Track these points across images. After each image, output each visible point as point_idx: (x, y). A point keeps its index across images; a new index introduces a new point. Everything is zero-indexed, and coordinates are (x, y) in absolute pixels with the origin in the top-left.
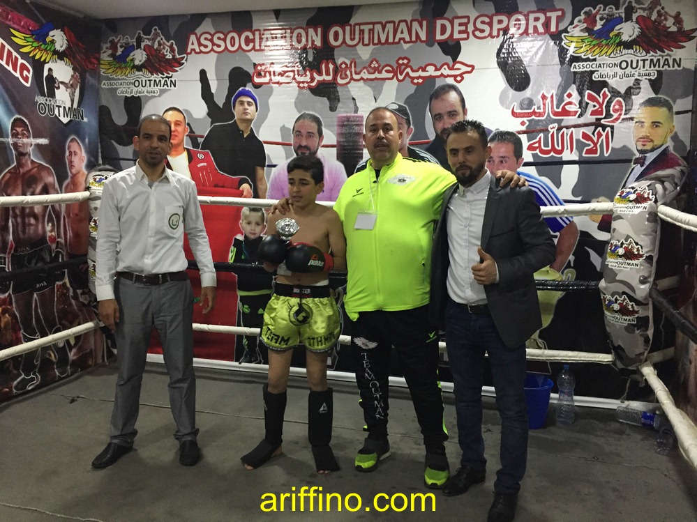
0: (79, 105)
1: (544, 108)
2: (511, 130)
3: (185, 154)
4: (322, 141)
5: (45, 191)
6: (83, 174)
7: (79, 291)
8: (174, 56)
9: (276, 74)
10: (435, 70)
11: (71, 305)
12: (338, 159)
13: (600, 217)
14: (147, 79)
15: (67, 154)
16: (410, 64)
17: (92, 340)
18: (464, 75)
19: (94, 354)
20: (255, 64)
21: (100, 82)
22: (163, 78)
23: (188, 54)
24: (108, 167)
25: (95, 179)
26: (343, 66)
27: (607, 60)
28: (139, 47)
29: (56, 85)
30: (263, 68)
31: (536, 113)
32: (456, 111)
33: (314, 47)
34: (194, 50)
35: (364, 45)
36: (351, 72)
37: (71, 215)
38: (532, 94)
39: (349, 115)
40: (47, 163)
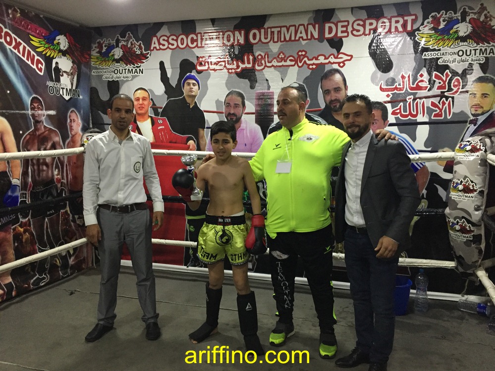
0: (76, 88)
1: (403, 85)
2: (379, 101)
3: (149, 120)
4: (245, 110)
5: (54, 147)
6: (79, 134)
7: (76, 217)
8: (141, 52)
9: (213, 63)
10: (325, 59)
11: (70, 226)
12: (256, 122)
13: (445, 163)
14: (123, 68)
15: (69, 121)
16: (306, 55)
17: (85, 250)
18: (345, 62)
19: (86, 260)
20: (197, 57)
21: (90, 71)
22: (134, 68)
23: (151, 50)
24: (96, 130)
25: (88, 139)
26: (260, 57)
27: (449, 50)
28: (117, 46)
29: (61, 74)
30: (204, 59)
31: (397, 88)
32: (339, 88)
33: (239, 45)
34: (155, 48)
35: (274, 42)
36: (265, 62)
37: (71, 164)
38: (394, 75)
39: (264, 91)
40: (55, 127)
